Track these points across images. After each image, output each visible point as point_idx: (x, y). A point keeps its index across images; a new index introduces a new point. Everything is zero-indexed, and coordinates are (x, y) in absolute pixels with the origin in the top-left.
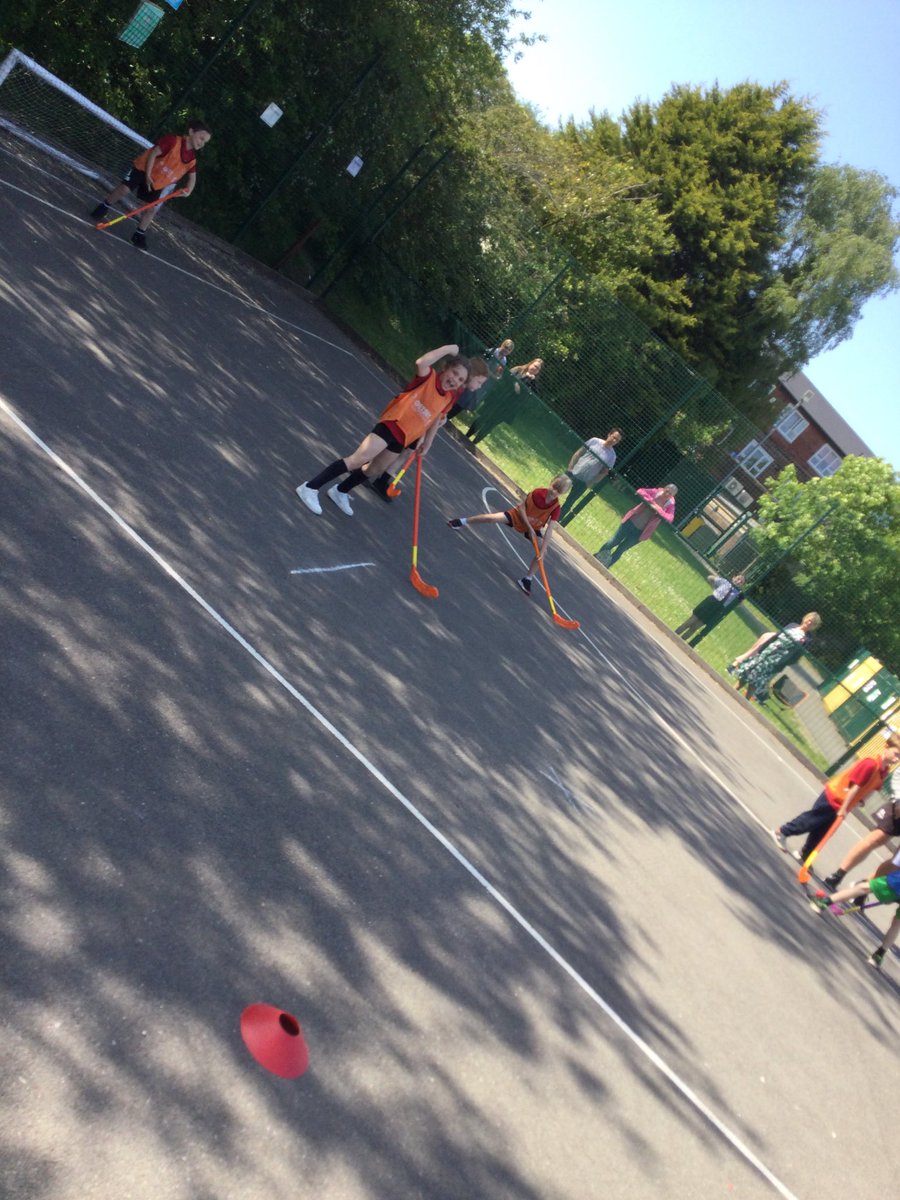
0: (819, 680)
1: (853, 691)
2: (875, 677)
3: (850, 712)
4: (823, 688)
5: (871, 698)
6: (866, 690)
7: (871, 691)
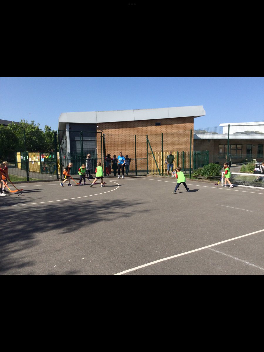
0: (14, 165)
1: (20, 161)
2: (21, 156)
3: (24, 165)
4: (16, 166)
5: (24, 159)
6: (22, 159)
7: (23, 158)
